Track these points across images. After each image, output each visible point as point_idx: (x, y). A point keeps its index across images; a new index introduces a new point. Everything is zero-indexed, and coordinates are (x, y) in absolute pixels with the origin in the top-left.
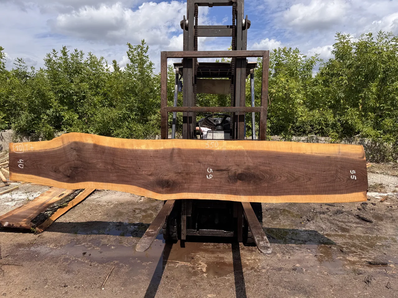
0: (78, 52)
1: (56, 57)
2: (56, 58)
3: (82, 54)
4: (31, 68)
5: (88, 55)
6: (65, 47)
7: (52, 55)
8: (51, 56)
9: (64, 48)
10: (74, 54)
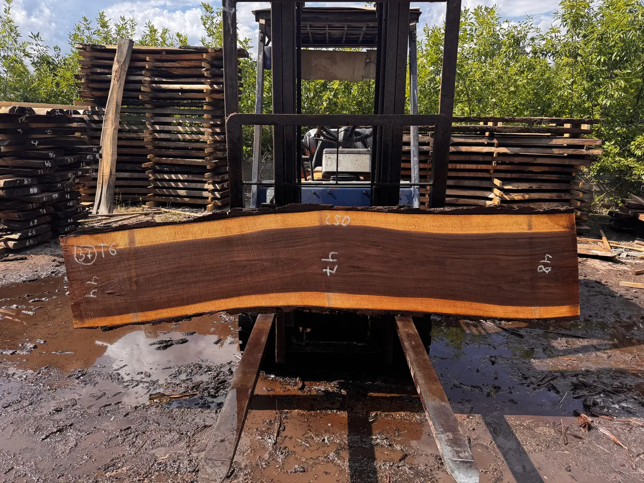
1: (88, 29)
2: (90, 31)
3: (134, 24)
4: (54, 48)
5: (146, 27)
6: (102, 13)
7: (82, 28)
10: (119, 24)
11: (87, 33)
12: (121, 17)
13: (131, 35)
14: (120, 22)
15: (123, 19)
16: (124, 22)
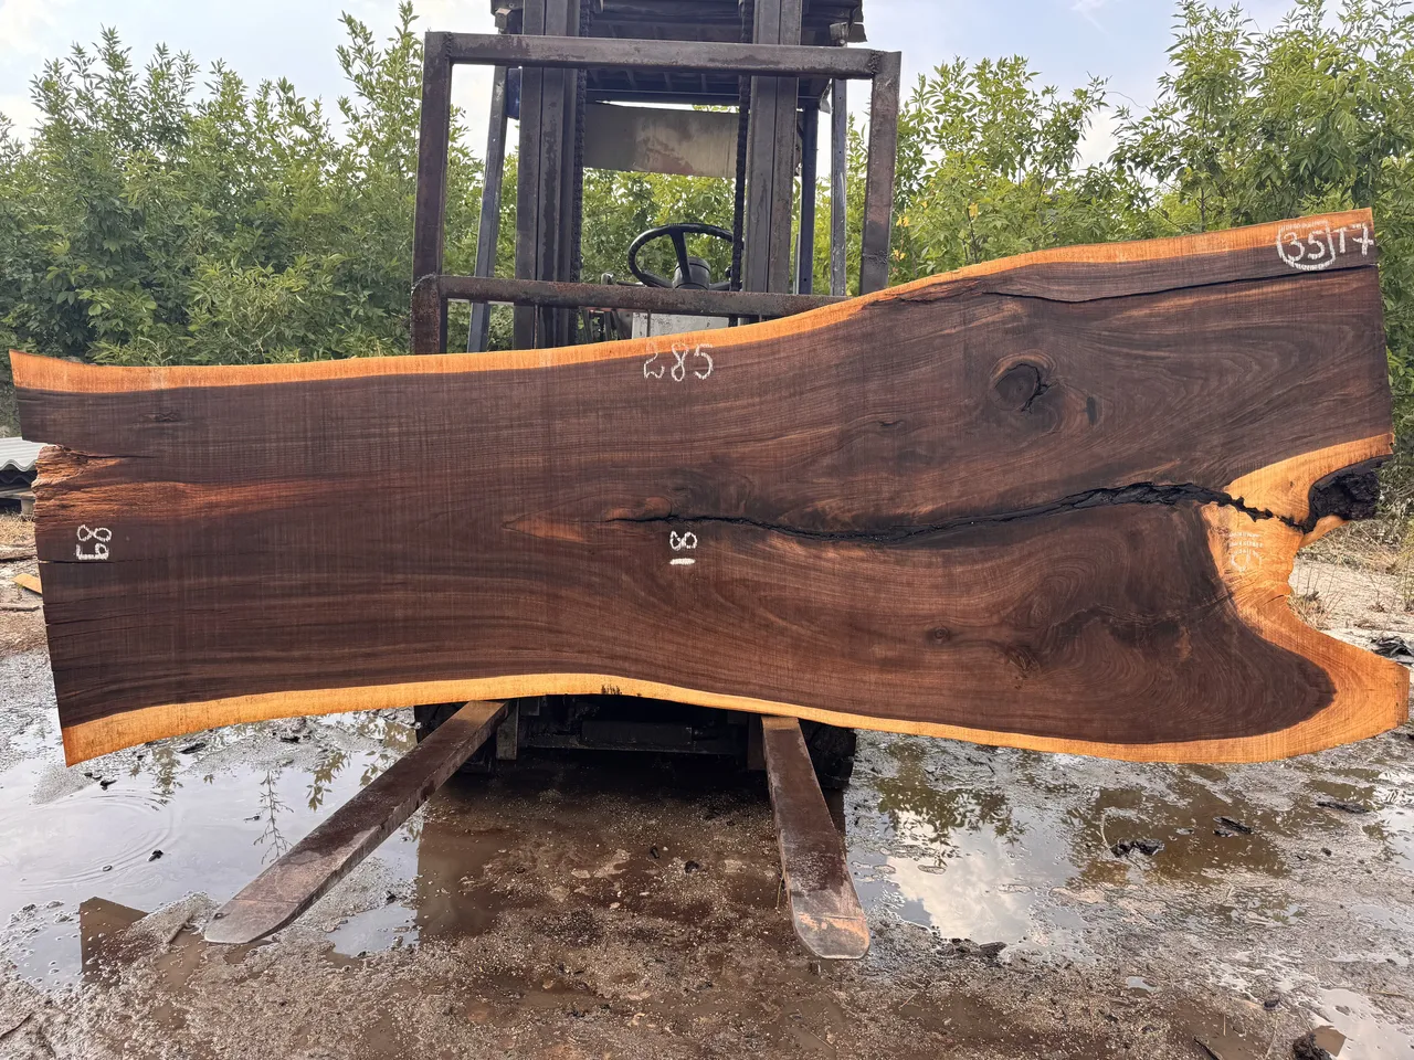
0: (170, 57)
1: (84, 75)
2: (87, 80)
3: (189, 67)
5: (213, 73)
6: (112, 32)
12: (158, 49)
14: (158, 62)
15: (162, 52)
16: (166, 60)
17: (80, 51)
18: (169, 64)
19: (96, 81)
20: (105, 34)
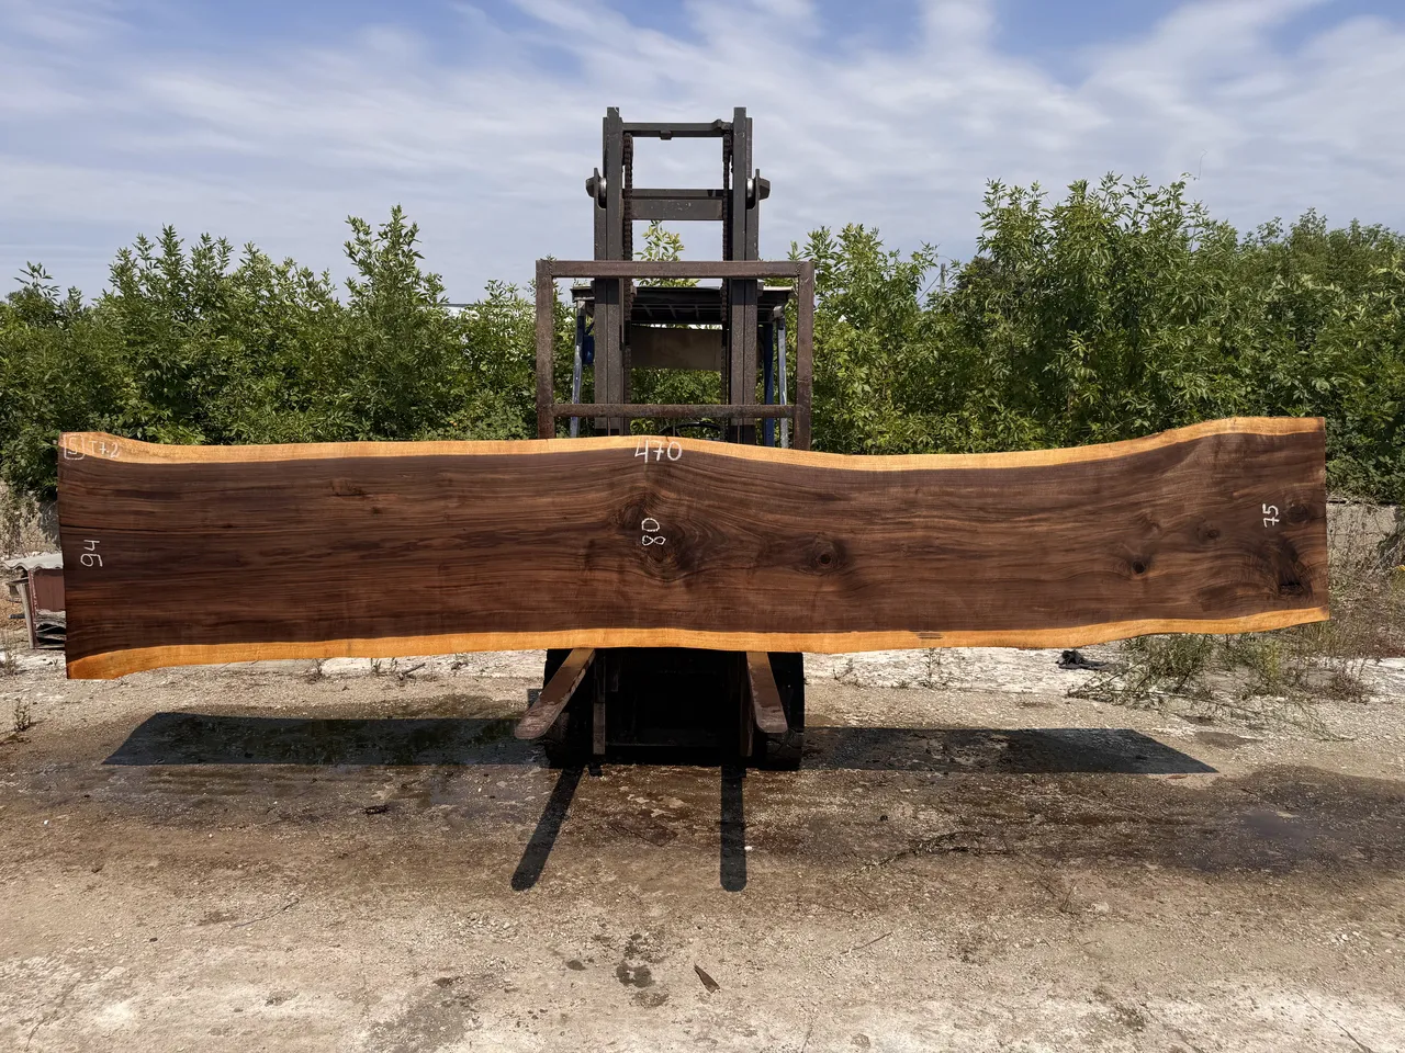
0: (212, 243)
1: (145, 258)
2: (148, 262)
3: (226, 249)
4: (70, 292)
5: (245, 252)
6: (170, 229)
7: (135, 254)
8: (131, 258)
9: (169, 234)
10: (199, 247)
11: (141, 263)
12: (203, 237)
13: (221, 268)
14: (202, 246)
16: (208, 245)
17: (143, 241)
18: (211, 248)
19: (154, 262)
20: (165, 230)
